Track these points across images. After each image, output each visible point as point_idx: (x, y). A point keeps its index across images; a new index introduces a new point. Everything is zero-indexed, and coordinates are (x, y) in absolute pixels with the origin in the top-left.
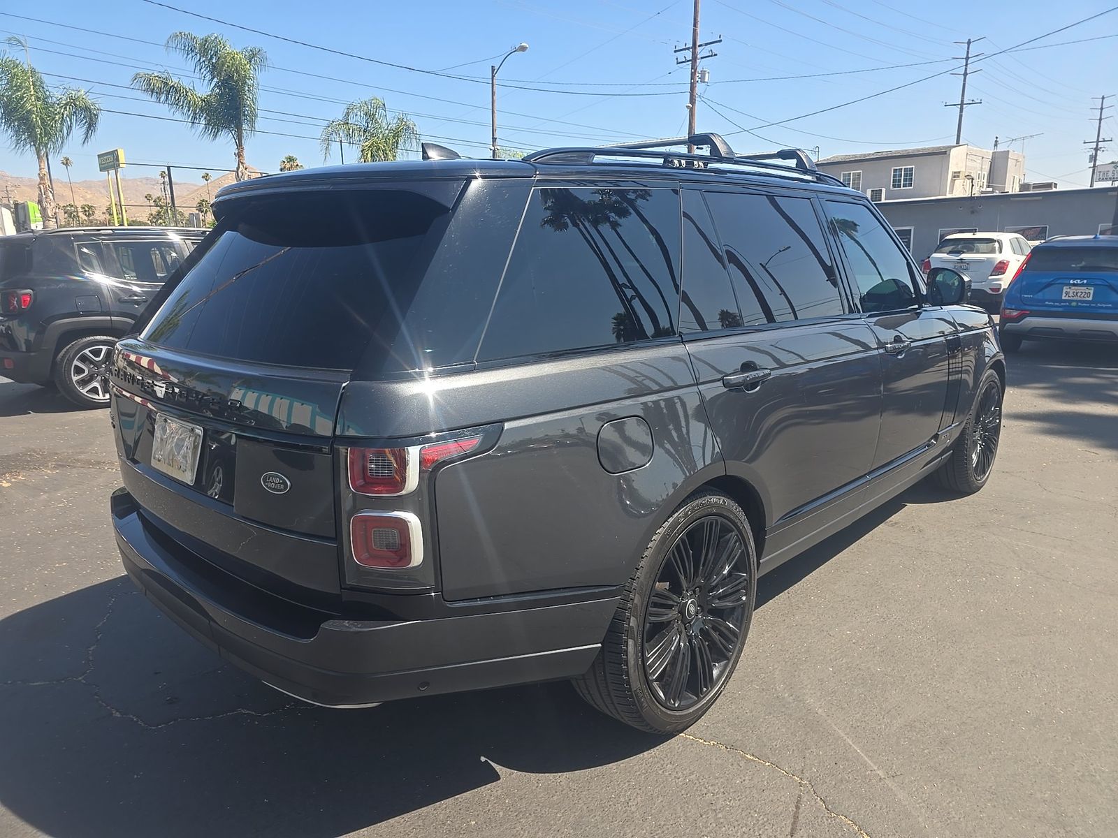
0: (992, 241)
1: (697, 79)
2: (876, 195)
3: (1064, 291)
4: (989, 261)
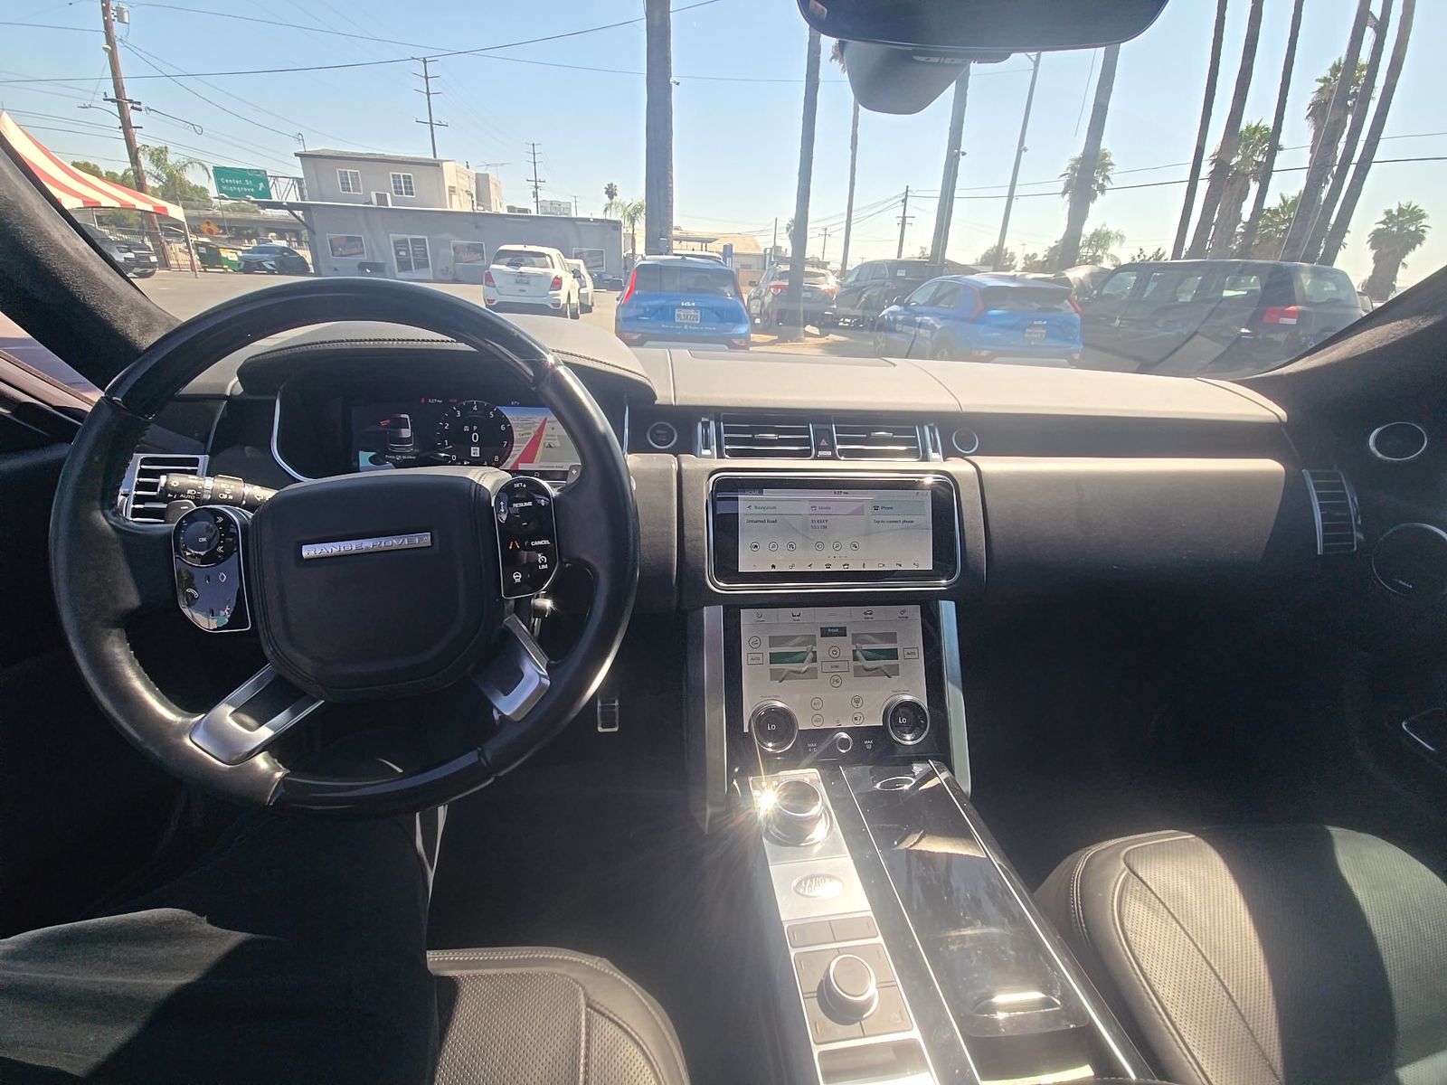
0: (543, 255)
1: (113, 18)
2: (381, 198)
3: (676, 313)
4: (546, 276)
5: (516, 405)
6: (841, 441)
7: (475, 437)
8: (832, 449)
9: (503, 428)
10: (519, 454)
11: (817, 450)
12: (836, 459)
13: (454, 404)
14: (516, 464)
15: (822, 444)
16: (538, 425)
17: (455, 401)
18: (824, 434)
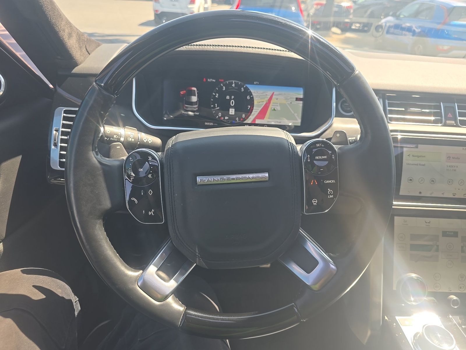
5: (257, 84)
6: (461, 115)
7: (232, 103)
8: (455, 119)
9: (248, 98)
10: (256, 114)
11: (446, 120)
12: (457, 126)
13: (222, 82)
14: (254, 120)
15: (449, 116)
16: (269, 97)
17: (223, 80)
18: (450, 110)
